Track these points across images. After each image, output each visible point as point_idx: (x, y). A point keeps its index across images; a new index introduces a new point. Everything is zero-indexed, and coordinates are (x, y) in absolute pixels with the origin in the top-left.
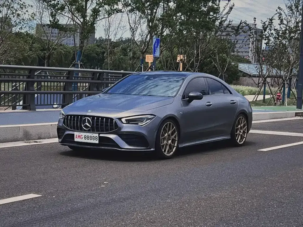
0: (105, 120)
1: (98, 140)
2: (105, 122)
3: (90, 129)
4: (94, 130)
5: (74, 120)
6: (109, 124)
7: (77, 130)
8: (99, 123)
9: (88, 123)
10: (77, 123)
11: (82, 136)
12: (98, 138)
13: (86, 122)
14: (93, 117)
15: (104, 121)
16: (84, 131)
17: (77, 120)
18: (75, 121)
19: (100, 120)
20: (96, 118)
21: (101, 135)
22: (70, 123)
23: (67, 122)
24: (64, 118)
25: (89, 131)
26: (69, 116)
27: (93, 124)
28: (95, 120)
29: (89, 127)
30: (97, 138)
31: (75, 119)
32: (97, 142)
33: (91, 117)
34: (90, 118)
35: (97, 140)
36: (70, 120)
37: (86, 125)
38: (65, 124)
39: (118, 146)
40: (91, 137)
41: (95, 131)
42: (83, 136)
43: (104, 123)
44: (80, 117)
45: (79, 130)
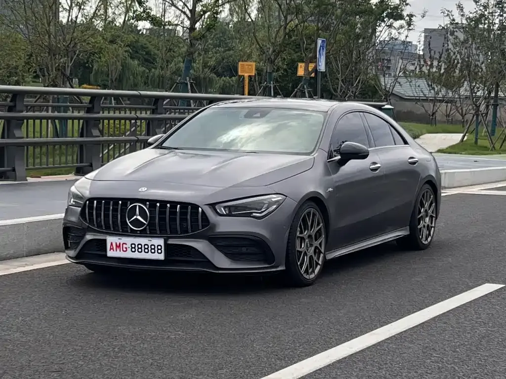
0: (181, 208)
1: (163, 254)
2: (180, 212)
3: (146, 228)
4: (156, 230)
5: (107, 209)
6: (189, 217)
7: (114, 230)
8: (166, 215)
9: (140, 215)
10: (115, 217)
11: (124, 246)
12: (163, 249)
13: (135, 214)
14: (152, 203)
15: (178, 210)
16: (130, 233)
17: (115, 210)
18: (109, 211)
19: (168, 210)
20: (158, 204)
21: (170, 242)
22: (99, 215)
23: (91, 214)
24: (82, 206)
25: (143, 234)
26: (95, 202)
27: (152, 218)
28: (157, 209)
29: (145, 224)
30: (161, 249)
31: (109, 208)
32: (161, 257)
33: (148, 203)
34: (145, 205)
35: (161, 253)
36: (99, 208)
37: (137, 219)
38: (85, 220)
39: (209, 264)
40: (146, 247)
41: (158, 232)
42: (129, 245)
43: (178, 214)
44: (120, 202)
45: (119, 231)
